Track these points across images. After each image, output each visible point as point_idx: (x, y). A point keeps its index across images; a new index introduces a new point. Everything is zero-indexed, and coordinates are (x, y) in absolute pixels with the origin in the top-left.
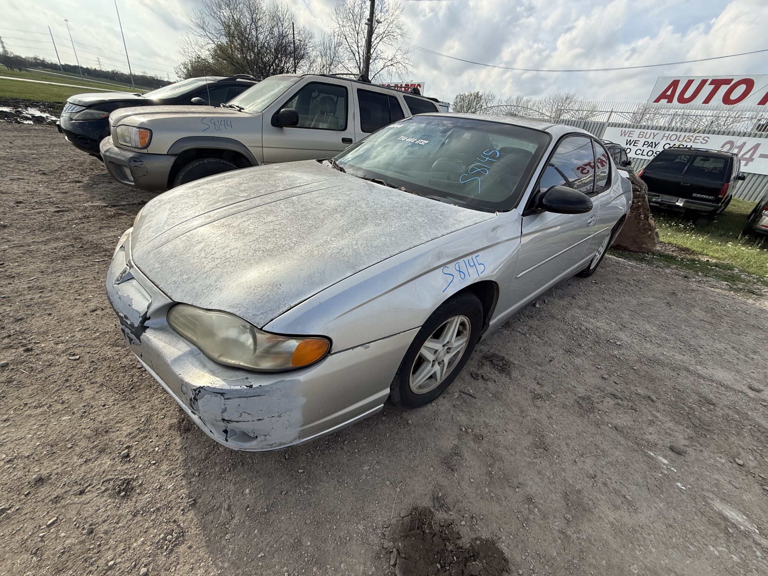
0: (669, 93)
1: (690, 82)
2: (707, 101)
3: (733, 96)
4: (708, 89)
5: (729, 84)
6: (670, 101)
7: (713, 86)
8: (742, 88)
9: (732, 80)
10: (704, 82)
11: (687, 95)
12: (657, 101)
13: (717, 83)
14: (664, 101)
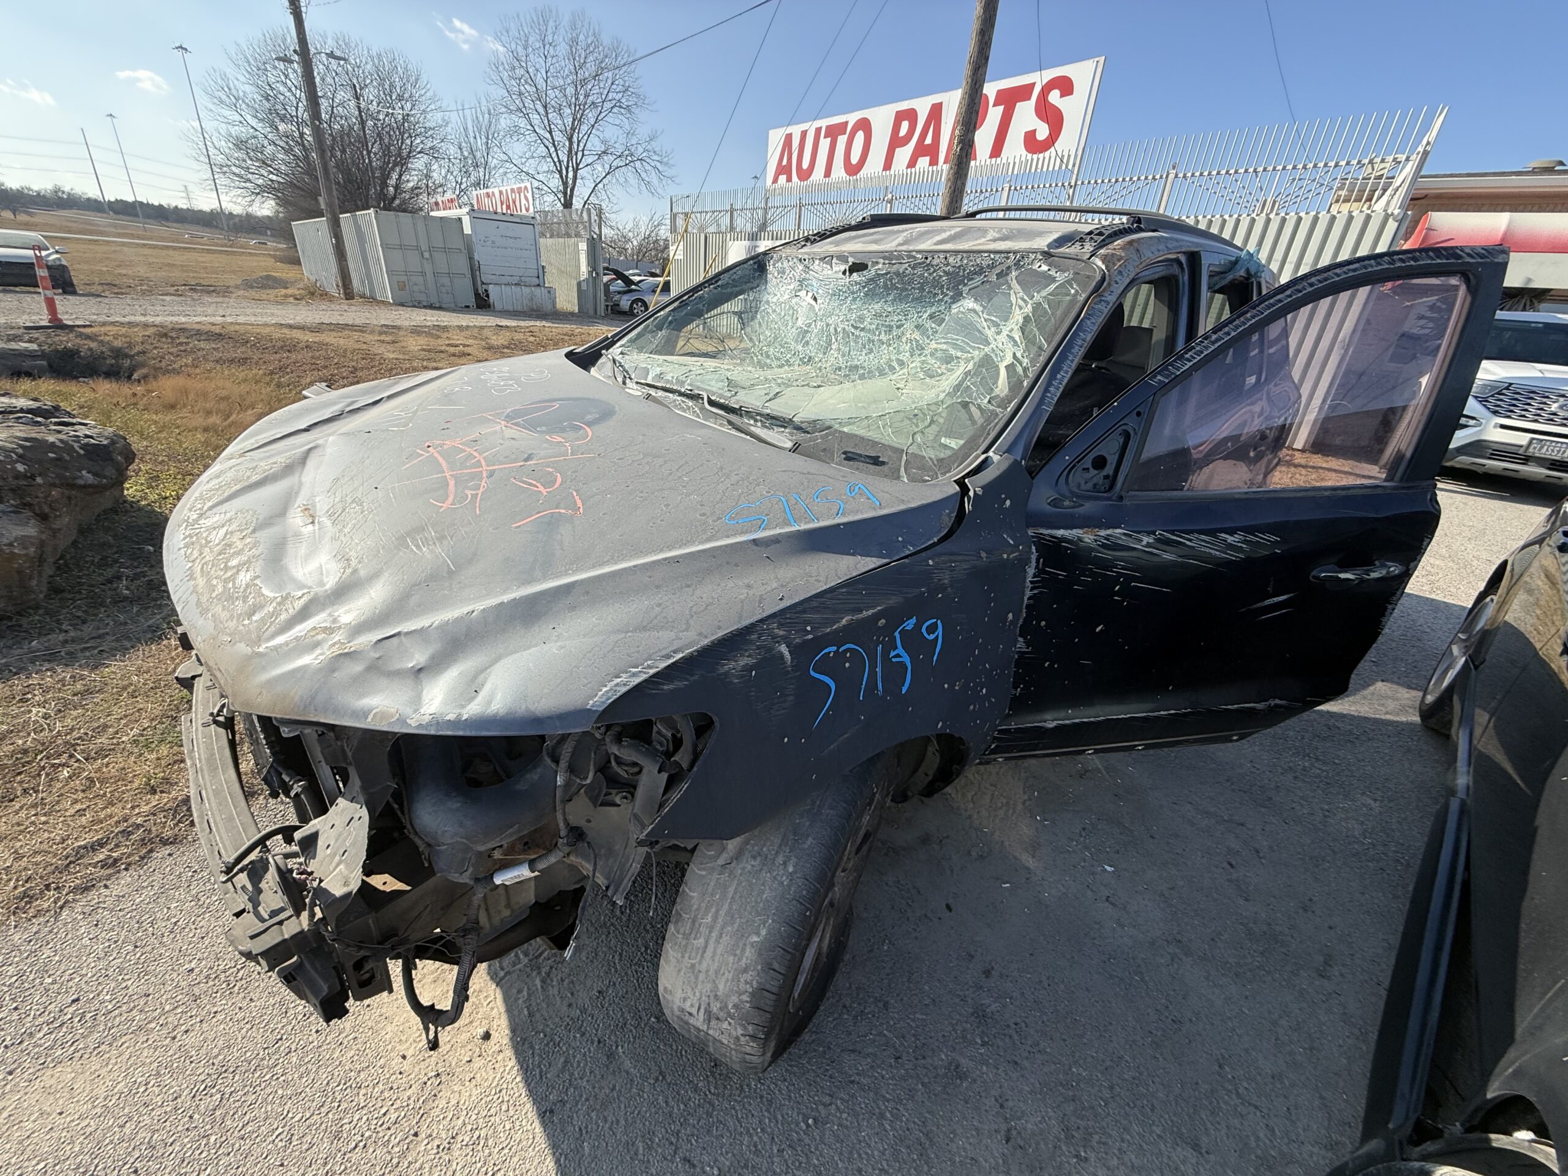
0: (785, 162)
1: (804, 134)
2: (828, 174)
3: (855, 159)
4: (825, 144)
5: (845, 133)
6: (789, 180)
7: (829, 139)
8: (860, 136)
9: (847, 123)
10: (818, 130)
11: (805, 165)
12: (775, 181)
13: (834, 132)
14: (783, 178)
